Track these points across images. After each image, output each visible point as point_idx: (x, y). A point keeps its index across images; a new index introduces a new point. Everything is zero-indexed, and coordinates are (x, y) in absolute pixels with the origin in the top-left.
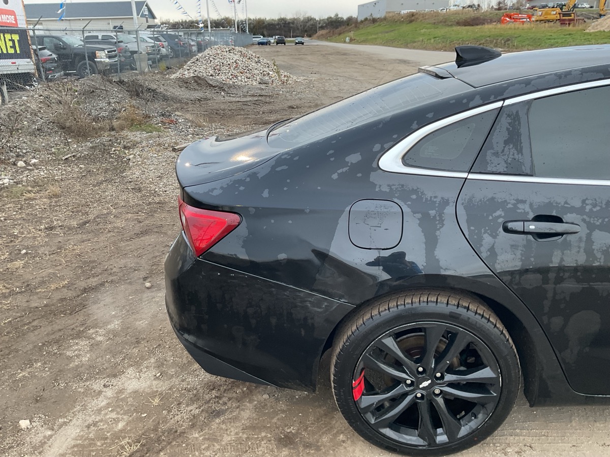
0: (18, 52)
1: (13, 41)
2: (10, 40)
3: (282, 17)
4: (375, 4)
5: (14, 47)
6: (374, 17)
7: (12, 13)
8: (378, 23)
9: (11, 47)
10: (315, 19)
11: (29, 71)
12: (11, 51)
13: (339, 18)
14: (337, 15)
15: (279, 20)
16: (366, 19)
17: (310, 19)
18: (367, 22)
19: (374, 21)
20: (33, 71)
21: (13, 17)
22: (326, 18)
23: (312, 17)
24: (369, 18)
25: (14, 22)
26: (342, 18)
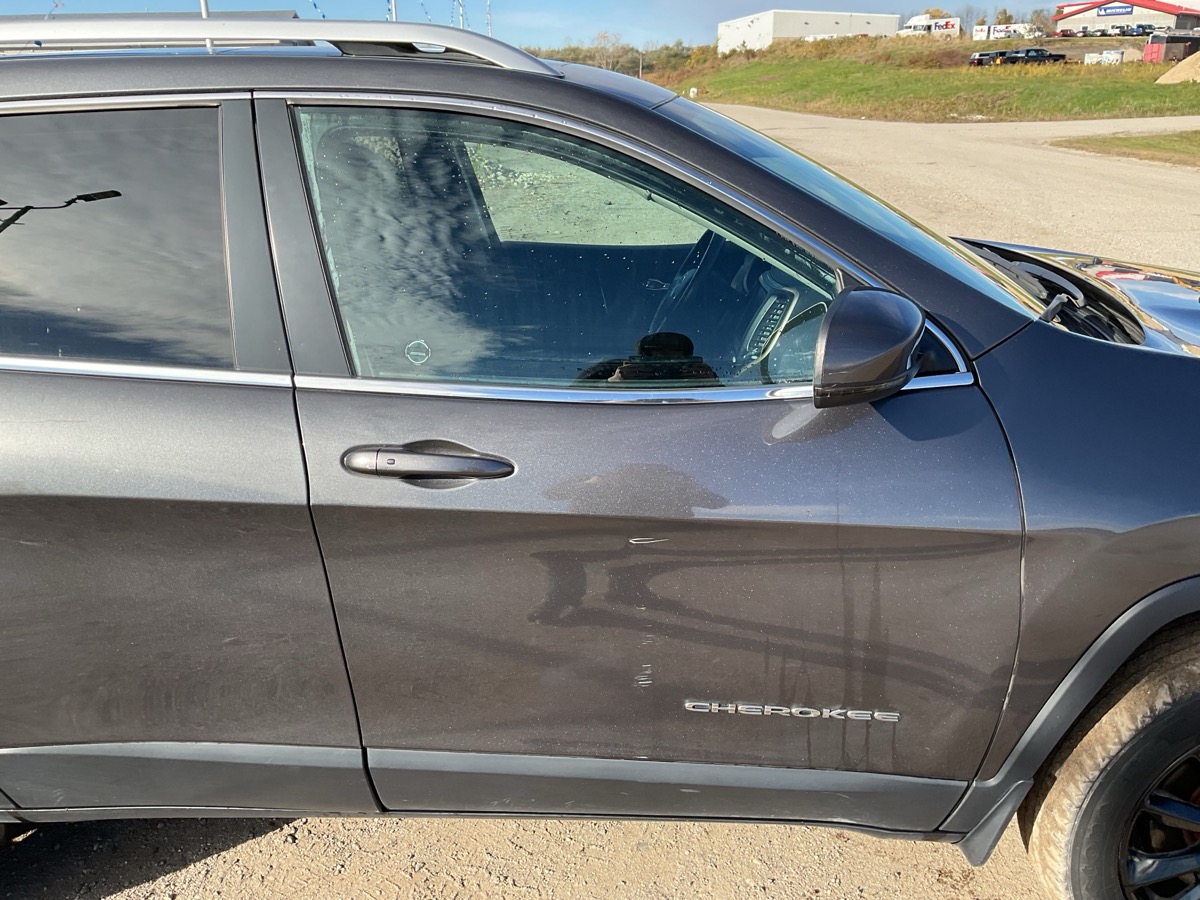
4: (752, 22)
6: (748, 48)
8: (757, 59)
10: (637, 51)
13: (683, 49)
14: (679, 44)
15: (565, 50)
16: (734, 52)
18: (735, 57)
19: (750, 54)
22: (659, 47)
23: (631, 46)
24: (738, 50)
26: (688, 49)
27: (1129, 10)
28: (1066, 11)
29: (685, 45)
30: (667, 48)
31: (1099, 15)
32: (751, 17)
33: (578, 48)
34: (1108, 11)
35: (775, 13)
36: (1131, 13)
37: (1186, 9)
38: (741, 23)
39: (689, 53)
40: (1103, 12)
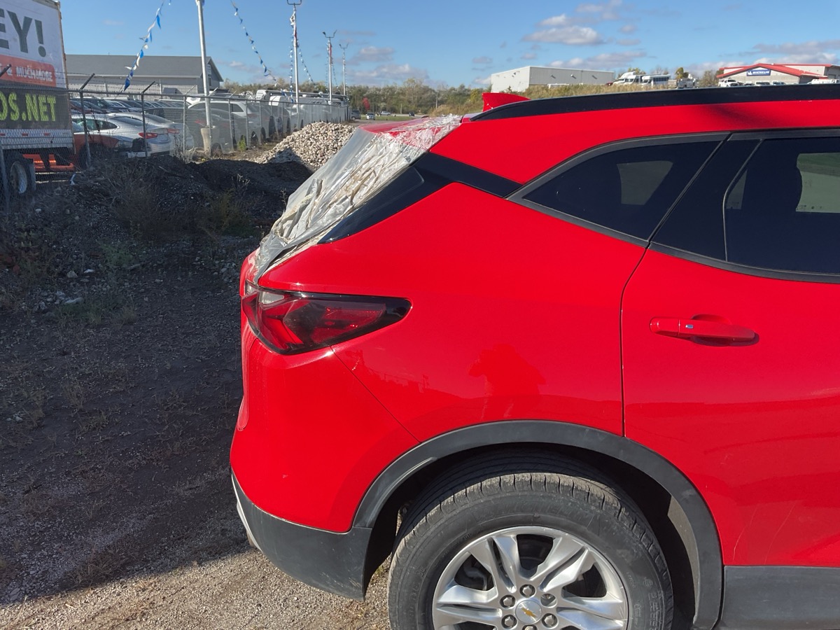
0: (54, 119)
1: (48, 105)
2: (44, 104)
3: (390, 86)
4: (515, 74)
5: (48, 113)
6: (512, 91)
7: (50, 68)
9: (45, 113)
10: (434, 91)
11: (65, 146)
12: (45, 118)
13: (466, 90)
14: (462, 87)
15: (384, 89)
17: (426, 90)
20: (70, 146)
21: (50, 73)
22: (449, 88)
23: (430, 87)
25: (52, 80)
26: (469, 91)
27: (768, 72)
28: (726, 72)
29: (466, 87)
30: (454, 89)
31: (748, 75)
32: (515, 70)
33: (394, 88)
34: (754, 73)
35: (531, 68)
36: (769, 74)
37: (806, 73)
38: (508, 74)
39: (469, 93)
40: (750, 73)
